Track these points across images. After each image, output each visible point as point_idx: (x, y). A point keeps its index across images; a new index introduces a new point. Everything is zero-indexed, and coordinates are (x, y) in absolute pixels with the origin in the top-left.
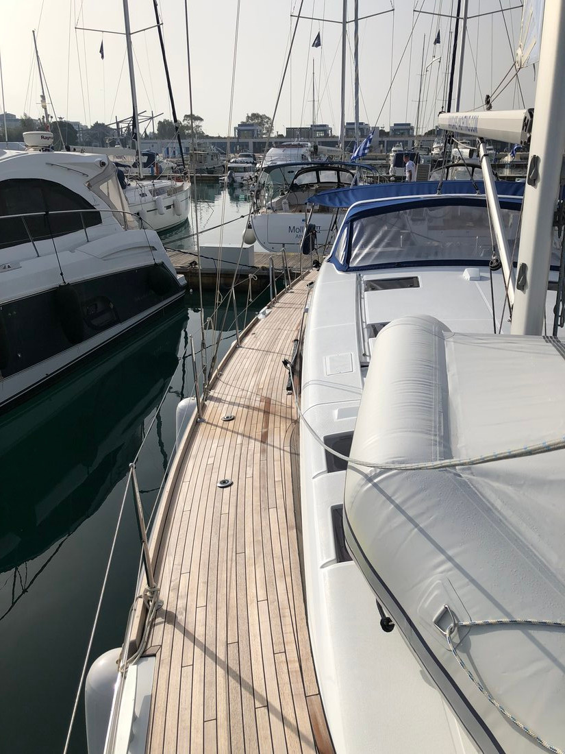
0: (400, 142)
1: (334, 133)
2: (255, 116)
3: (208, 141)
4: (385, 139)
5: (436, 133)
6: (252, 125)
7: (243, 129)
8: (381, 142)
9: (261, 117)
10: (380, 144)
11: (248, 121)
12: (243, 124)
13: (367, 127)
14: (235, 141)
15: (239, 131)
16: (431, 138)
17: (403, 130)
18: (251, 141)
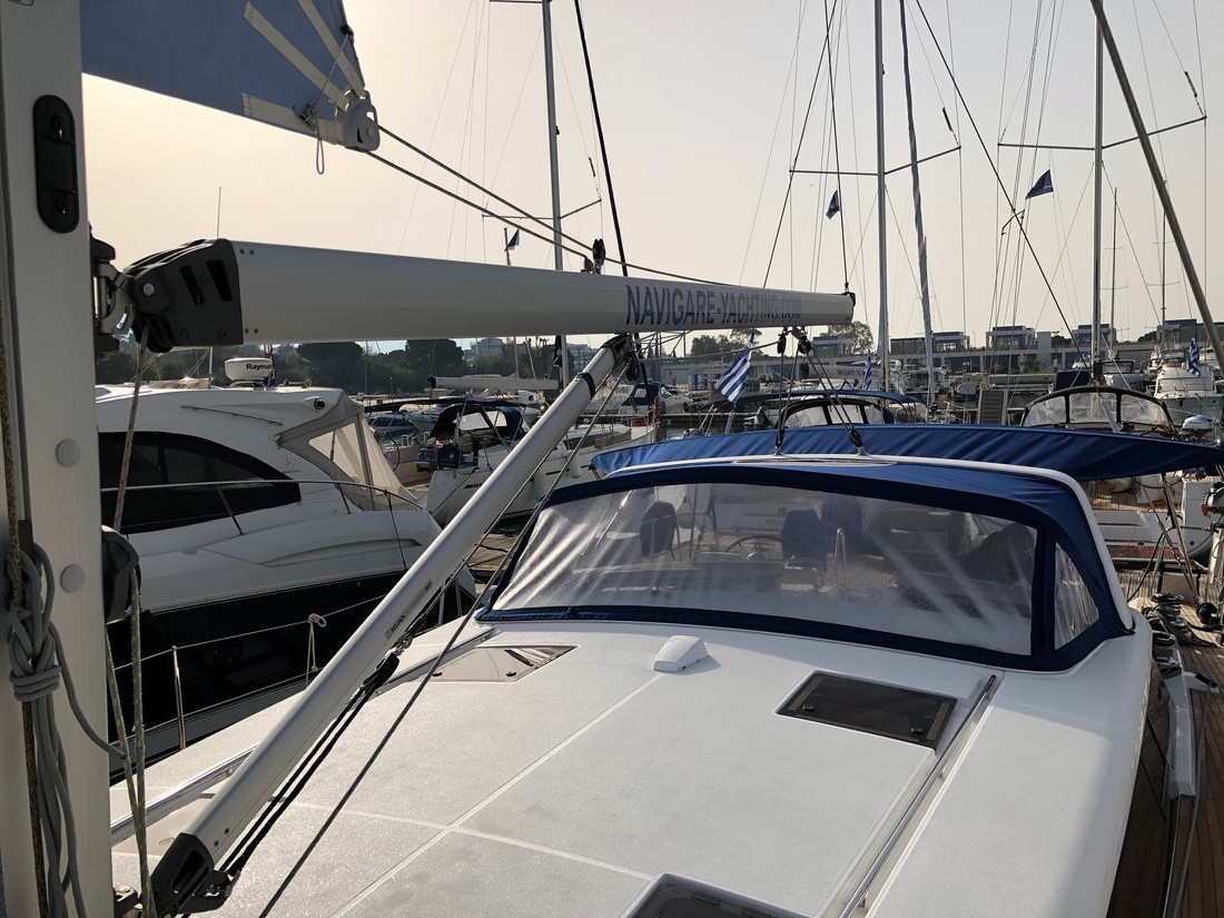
1: (972, 344)
3: (764, 363)
4: (1063, 350)
5: (1158, 338)
6: (837, 337)
7: (819, 344)
8: (1057, 356)
9: (851, 324)
10: (1053, 358)
11: (829, 331)
12: (822, 337)
13: (1029, 332)
16: (1146, 346)
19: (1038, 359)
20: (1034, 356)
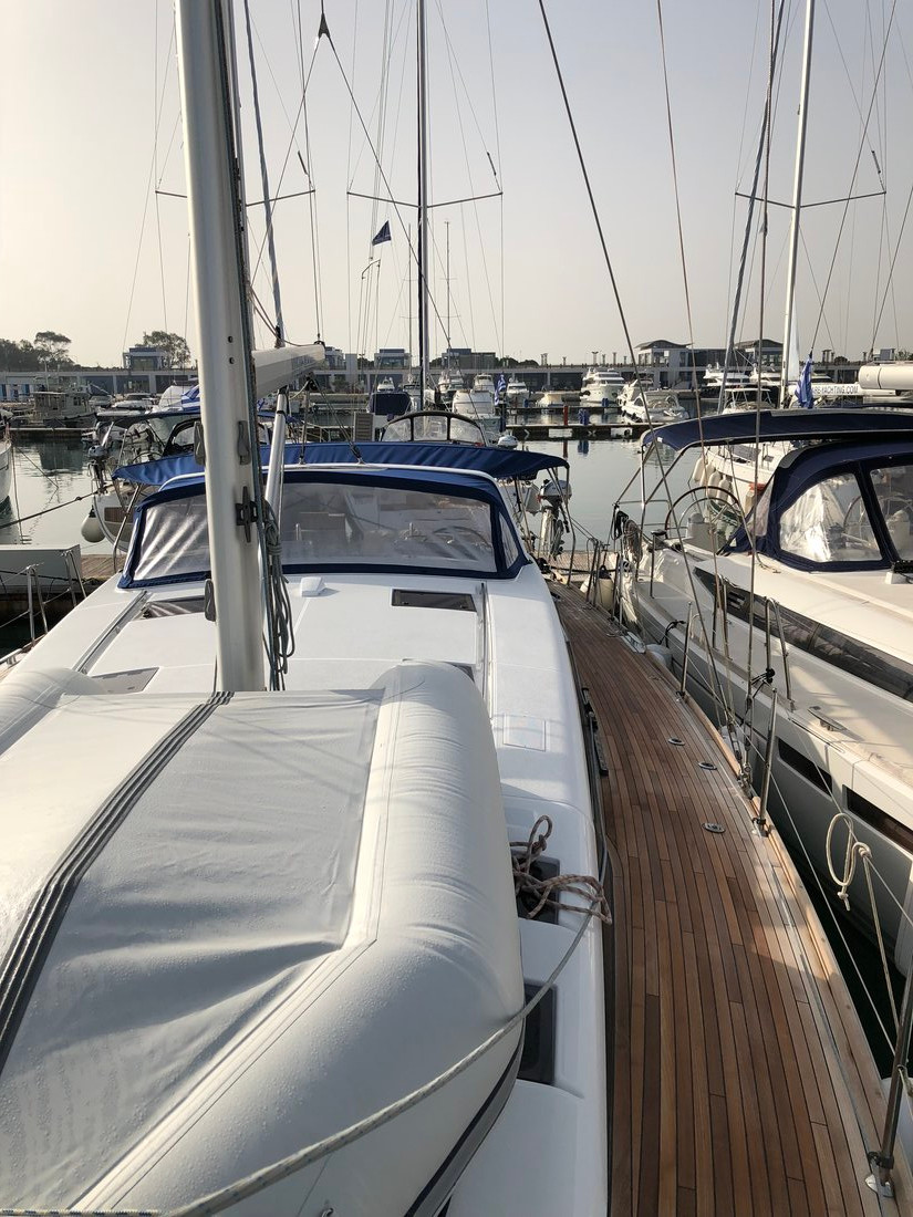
0: (388, 376)
2: (158, 336)
3: (78, 374)
4: (368, 372)
5: (443, 363)
6: (153, 350)
7: (137, 356)
8: (363, 377)
9: (169, 337)
10: (359, 379)
11: (146, 343)
12: (139, 348)
13: (338, 353)
14: (126, 373)
15: (132, 359)
17: (392, 359)
18: (152, 375)
19: (347, 380)
20: (343, 376)
